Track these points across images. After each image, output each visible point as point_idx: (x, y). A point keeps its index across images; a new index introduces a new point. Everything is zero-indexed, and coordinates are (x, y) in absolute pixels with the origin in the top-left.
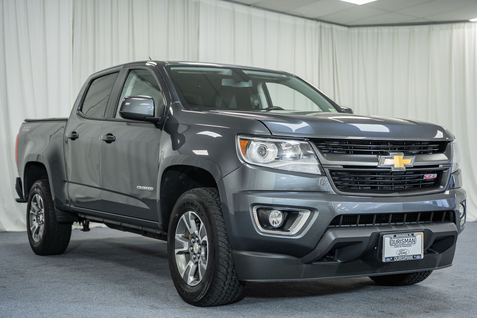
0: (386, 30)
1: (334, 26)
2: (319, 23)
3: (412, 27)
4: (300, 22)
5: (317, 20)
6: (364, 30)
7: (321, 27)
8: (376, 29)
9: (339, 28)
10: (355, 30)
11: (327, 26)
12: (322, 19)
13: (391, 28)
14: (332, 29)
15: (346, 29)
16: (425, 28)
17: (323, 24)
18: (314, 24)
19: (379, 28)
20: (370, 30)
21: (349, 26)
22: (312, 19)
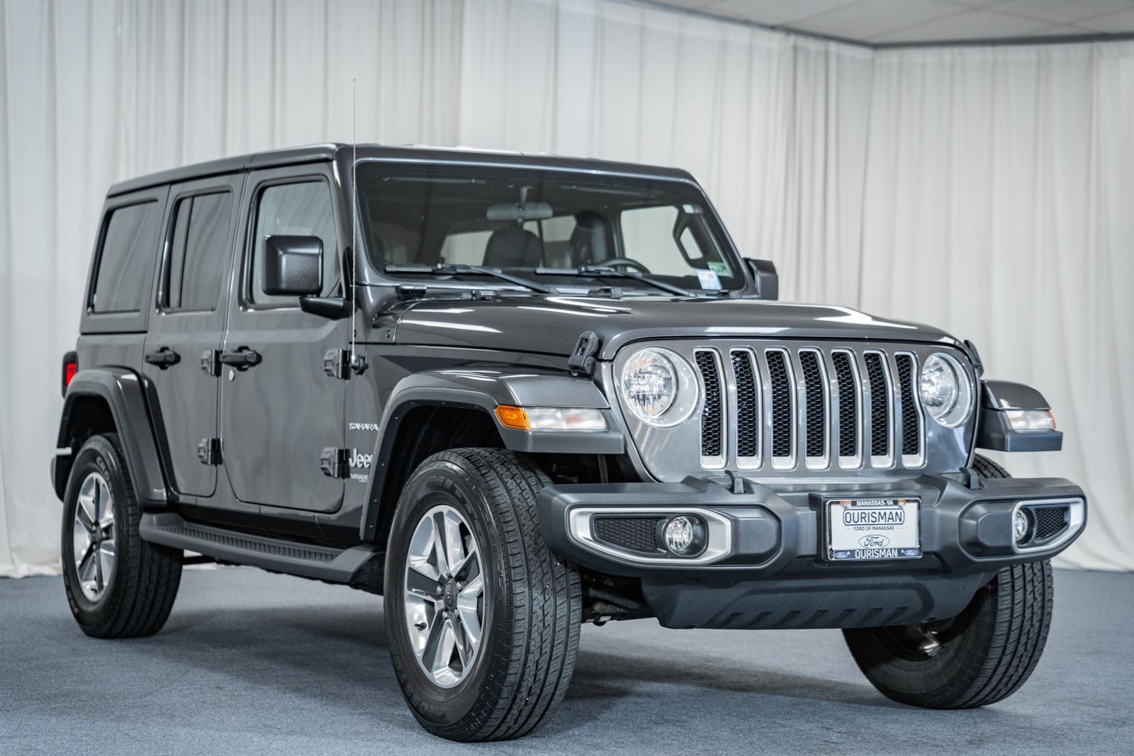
0: (974, 55)
1: (833, 46)
2: (792, 39)
3: (1043, 48)
4: (738, 35)
5: (788, 30)
6: (916, 56)
7: (795, 49)
8: (947, 54)
9: (848, 51)
10: (892, 57)
11: (814, 46)
12: (799, 26)
13: (989, 50)
14: (827, 54)
15: (864, 54)
16: (1080, 50)
17: (802, 42)
18: (777, 41)
19: (957, 50)
20: (931, 56)
21: (876, 46)
22: (773, 28)
